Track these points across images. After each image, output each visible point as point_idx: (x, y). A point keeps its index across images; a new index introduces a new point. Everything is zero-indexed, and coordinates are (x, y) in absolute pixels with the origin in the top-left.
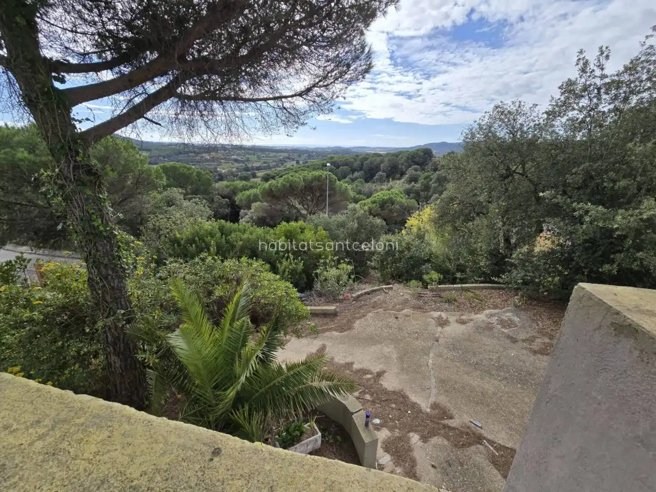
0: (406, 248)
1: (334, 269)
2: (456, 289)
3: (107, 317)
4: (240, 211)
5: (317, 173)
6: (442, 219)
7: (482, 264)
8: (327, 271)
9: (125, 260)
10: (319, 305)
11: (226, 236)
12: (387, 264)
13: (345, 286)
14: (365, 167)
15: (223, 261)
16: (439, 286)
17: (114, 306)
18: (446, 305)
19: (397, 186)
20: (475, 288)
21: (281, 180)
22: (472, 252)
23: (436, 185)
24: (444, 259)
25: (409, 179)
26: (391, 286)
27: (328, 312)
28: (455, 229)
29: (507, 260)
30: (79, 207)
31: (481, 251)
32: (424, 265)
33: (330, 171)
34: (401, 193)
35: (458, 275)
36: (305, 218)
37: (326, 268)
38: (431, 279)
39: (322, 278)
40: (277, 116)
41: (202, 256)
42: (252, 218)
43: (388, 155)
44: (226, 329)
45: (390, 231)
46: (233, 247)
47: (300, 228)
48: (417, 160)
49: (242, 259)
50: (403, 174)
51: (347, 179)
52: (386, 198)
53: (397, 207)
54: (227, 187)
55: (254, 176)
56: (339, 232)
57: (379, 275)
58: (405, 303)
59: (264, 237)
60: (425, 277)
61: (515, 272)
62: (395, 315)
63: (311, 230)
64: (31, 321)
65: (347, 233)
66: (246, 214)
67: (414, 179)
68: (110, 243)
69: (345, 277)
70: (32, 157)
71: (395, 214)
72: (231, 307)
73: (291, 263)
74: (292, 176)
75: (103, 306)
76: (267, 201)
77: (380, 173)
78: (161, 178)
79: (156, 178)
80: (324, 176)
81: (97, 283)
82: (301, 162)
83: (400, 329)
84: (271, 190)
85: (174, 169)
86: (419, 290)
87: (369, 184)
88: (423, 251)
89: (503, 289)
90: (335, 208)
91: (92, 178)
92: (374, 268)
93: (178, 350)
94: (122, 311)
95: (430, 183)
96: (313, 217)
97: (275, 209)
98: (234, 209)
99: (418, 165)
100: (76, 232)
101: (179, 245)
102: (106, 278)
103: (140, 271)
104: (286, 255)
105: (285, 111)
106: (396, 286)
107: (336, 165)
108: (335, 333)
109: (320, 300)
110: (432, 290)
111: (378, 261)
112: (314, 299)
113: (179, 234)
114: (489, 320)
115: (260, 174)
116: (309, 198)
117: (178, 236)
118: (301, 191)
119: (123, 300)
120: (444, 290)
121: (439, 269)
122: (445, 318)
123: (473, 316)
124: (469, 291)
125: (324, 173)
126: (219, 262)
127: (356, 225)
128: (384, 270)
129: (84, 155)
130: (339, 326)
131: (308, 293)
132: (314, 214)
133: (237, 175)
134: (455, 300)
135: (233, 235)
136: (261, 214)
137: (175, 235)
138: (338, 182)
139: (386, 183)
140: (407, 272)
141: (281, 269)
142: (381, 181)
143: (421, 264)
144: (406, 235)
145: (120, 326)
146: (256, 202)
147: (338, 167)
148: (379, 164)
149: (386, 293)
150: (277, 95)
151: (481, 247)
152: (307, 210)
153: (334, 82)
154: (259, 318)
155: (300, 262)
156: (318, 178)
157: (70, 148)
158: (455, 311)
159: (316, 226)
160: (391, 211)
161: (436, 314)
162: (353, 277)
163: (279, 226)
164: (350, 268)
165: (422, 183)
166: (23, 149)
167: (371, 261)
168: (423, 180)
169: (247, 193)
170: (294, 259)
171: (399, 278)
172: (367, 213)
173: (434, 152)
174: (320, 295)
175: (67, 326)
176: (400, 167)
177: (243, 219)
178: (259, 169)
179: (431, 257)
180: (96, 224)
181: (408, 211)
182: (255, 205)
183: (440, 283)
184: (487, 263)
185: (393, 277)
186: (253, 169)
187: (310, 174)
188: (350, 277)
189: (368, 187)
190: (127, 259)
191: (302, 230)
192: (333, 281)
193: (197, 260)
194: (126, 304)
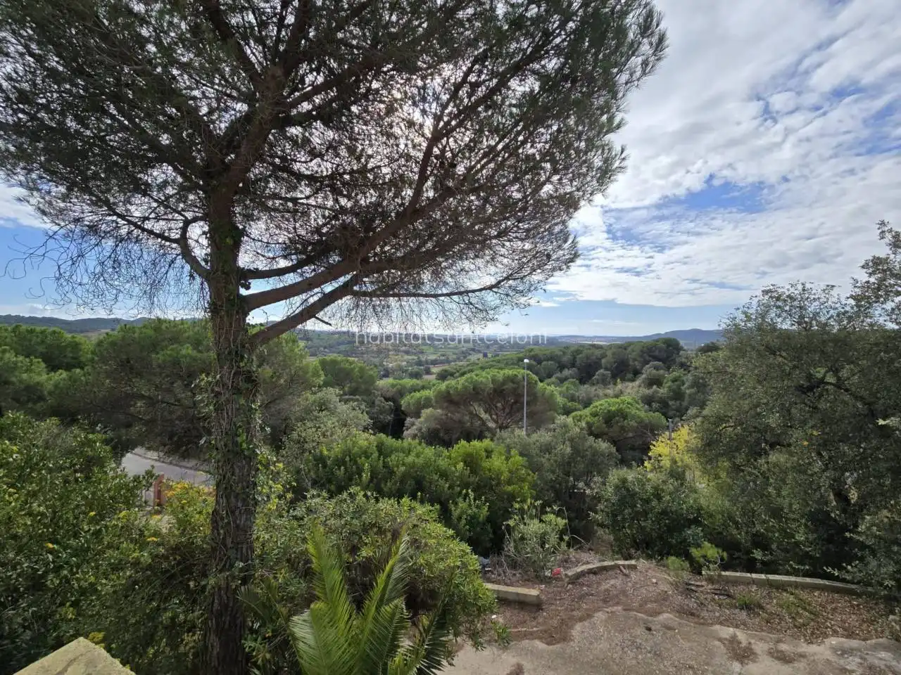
0: (653, 494)
1: (536, 521)
2: (760, 584)
3: (221, 571)
4: (405, 420)
5: (510, 372)
6: (710, 449)
7: (800, 537)
8: (525, 524)
9: (259, 488)
10: (511, 585)
11: (384, 458)
12: (624, 519)
13: (554, 552)
14: (578, 362)
15: (377, 500)
16: (723, 573)
17: (232, 553)
18: (743, 615)
19: (629, 390)
20: (796, 585)
21: (462, 380)
22: (776, 513)
23: (693, 390)
24: (725, 521)
25: (647, 381)
26: (633, 562)
27: (528, 600)
28: (737, 468)
29: (847, 534)
30: (228, 418)
31: (791, 511)
32: (689, 528)
33: (528, 369)
34: (638, 403)
35: (758, 554)
36: (494, 435)
37: (523, 519)
38: (704, 557)
39: (517, 535)
40: (461, 311)
41: (352, 491)
42: (420, 430)
43: (610, 347)
44: (370, 618)
45: (624, 462)
46: (392, 473)
47: (486, 451)
48: (657, 353)
49: (404, 500)
50: (636, 373)
51: (553, 379)
52: (613, 409)
53: (633, 423)
54: (393, 386)
55: (428, 372)
56: (542, 459)
57: (612, 537)
58: (663, 598)
59: (435, 461)
60: (695, 552)
61: (873, 563)
62: (645, 622)
63: (501, 454)
64: (136, 563)
65: (556, 461)
66: (413, 424)
67: (655, 382)
68: (249, 466)
69: (553, 538)
70: (194, 353)
71: (631, 435)
72: (381, 578)
73: (470, 505)
74: (477, 375)
75: (220, 553)
76: (441, 408)
77: (602, 371)
78: (319, 376)
79: (313, 376)
80: (520, 376)
81: (222, 519)
82: (489, 355)
83: (658, 655)
84: (448, 393)
85: (334, 362)
86: (686, 575)
87: (586, 386)
88: (684, 502)
89: (859, 595)
90: (537, 422)
91: (249, 386)
92: (602, 525)
93: (301, 645)
94: (241, 564)
95: (682, 388)
96: (505, 434)
97: (452, 419)
98: (399, 415)
99: (659, 360)
100: (217, 449)
101: (325, 466)
102: (233, 512)
103: (273, 504)
104: (464, 491)
105: (471, 306)
106: (642, 564)
107: (537, 359)
108: (539, 645)
109: (515, 575)
110: (710, 580)
111: (608, 513)
112: (504, 573)
113: (328, 450)
114: (842, 662)
115: (435, 370)
116: (499, 405)
117: (326, 453)
118: (489, 394)
119: (245, 546)
120: (736, 582)
121: (718, 540)
122: (744, 644)
123: (804, 648)
124: (786, 590)
125: (521, 372)
126: (373, 501)
127: (569, 450)
128: (619, 530)
129: (248, 360)
130: (546, 631)
131: (495, 559)
132: (507, 427)
133: (407, 371)
134: (761, 607)
135: (393, 457)
136: (434, 425)
137: (321, 452)
138: (540, 384)
139: (611, 386)
140: (661, 538)
141: (456, 513)
142: (604, 382)
143: (685, 527)
144: (651, 471)
145: (234, 587)
146: (427, 408)
147: (539, 362)
148: (600, 359)
149: (626, 575)
150: (462, 289)
151: (791, 505)
152: (496, 422)
153: (531, 273)
154: (419, 600)
155: (485, 504)
156: (512, 379)
157: (237, 352)
158: (763, 630)
159: (509, 449)
160: (622, 428)
161: (727, 632)
162: (566, 538)
163: (456, 447)
164: (562, 522)
165: (669, 387)
166: (188, 345)
167: (596, 513)
168: (670, 383)
169: (417, 395)
170: (475, 500)
171: (647, 548)
172: (585, 432)
173: (682, 343)
174: (514, 565)
175: (172, 577)
176: (631, 363)
177: (409, 432)
178: (434, 363)
179: (699, 515)
180: (239, 439)
181: (652, 431)
182: (426, 412)
183: (725, 567)
184: (811, 537)
185: (636, 545)
186: (427, 362)
187: (502, 372)
188: (561, 539)
189: (585, 390)
190: (263, 488)
191: (489, 453)
192: (534, 542)
193: (345, 495)
194: (247, 552)
